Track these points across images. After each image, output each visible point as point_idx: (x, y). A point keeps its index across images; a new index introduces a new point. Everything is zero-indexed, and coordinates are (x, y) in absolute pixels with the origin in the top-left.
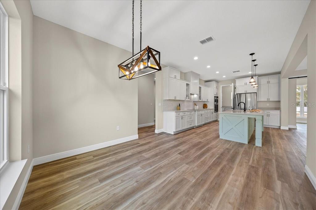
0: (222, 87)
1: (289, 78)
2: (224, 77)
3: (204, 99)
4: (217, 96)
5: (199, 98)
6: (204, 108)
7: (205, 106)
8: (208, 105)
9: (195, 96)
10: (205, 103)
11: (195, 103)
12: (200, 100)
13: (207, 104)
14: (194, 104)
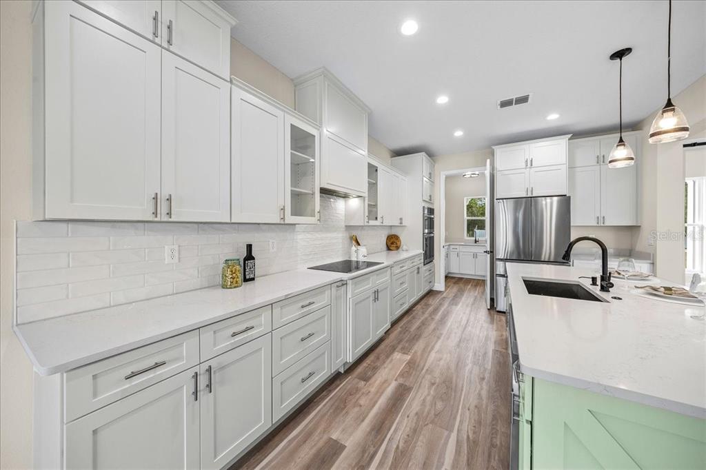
0: (447, 178)
1: (685, 146)
2: (459, 133)
3: (388, 216)
4: (431, 206)
5: (370, 212)
6: (389, 249)
7: (393, 243)
8: (402, 238)
9: (354, 203)
10: (394, 232)
11: (354, 233)
12: (372, 223)
13: (398, 235)
14: (351, 238)
